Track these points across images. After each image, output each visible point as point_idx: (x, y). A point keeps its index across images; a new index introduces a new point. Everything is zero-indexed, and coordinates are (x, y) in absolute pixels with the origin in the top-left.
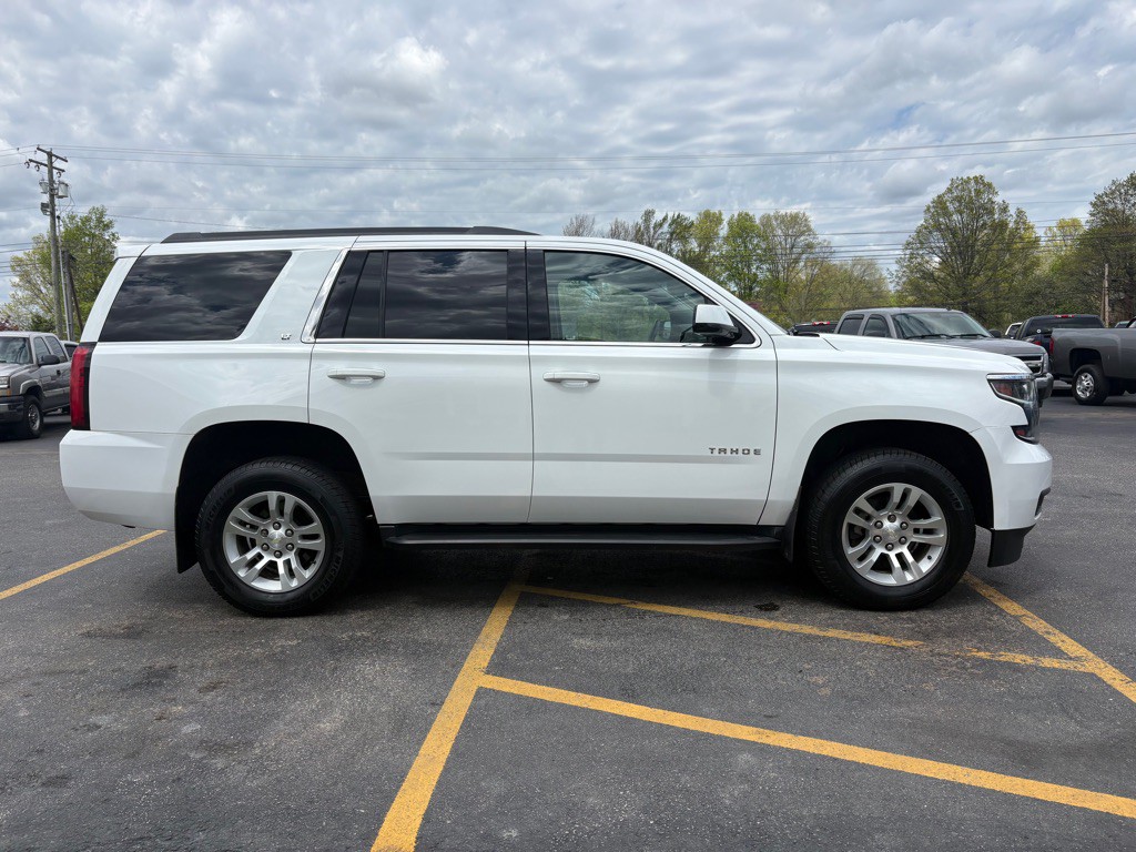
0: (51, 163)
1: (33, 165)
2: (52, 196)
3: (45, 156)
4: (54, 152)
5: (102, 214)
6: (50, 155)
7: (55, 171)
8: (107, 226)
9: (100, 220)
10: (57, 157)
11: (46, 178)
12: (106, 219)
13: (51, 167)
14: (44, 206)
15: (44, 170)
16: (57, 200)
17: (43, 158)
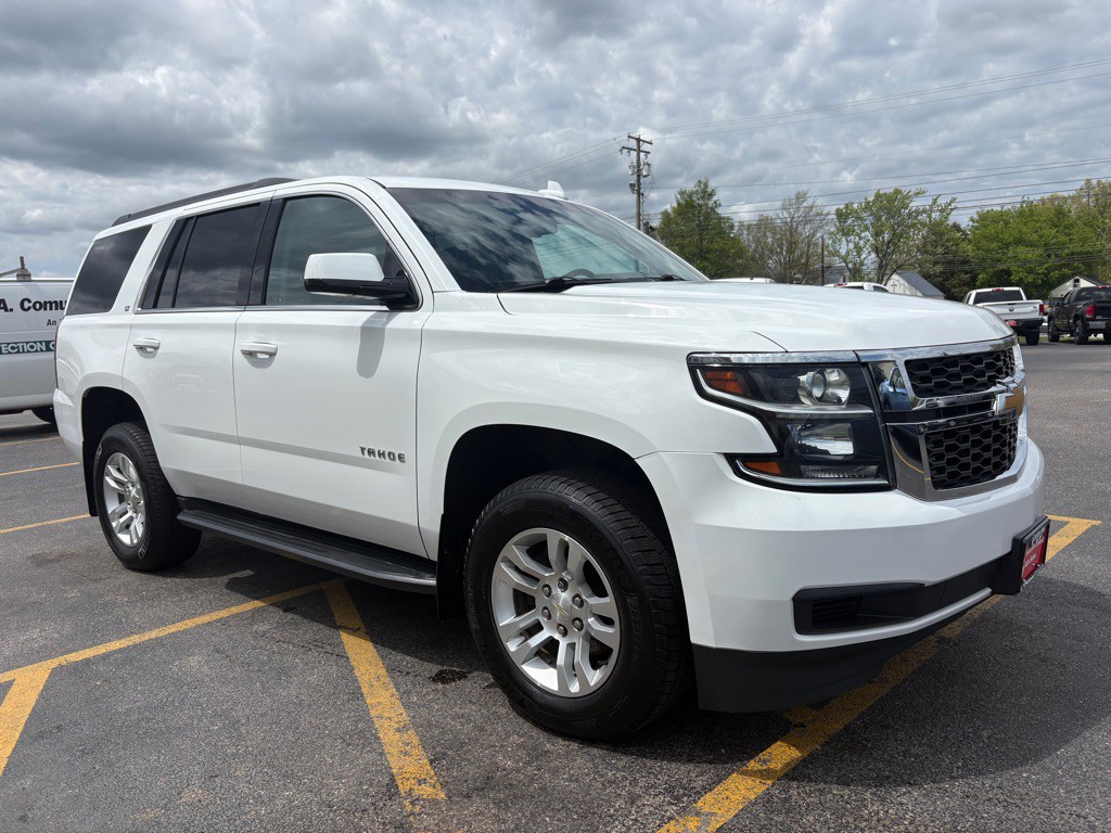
0: (639, 147)
1: (625, 151)
2: (639, 176)
3: (635, 142)
4: (642, 138)
5: (706, 185)
6: (638, 140)
7: (642, 155)
8: (711, 195)
9: (704, 192)
10: (644, 141)
11: (635, 160)
12: (709, 190)
13: (639, 151)
14: (632, 186)
15: (634, 154)
16: (642, 179)
17: (633, 144)
